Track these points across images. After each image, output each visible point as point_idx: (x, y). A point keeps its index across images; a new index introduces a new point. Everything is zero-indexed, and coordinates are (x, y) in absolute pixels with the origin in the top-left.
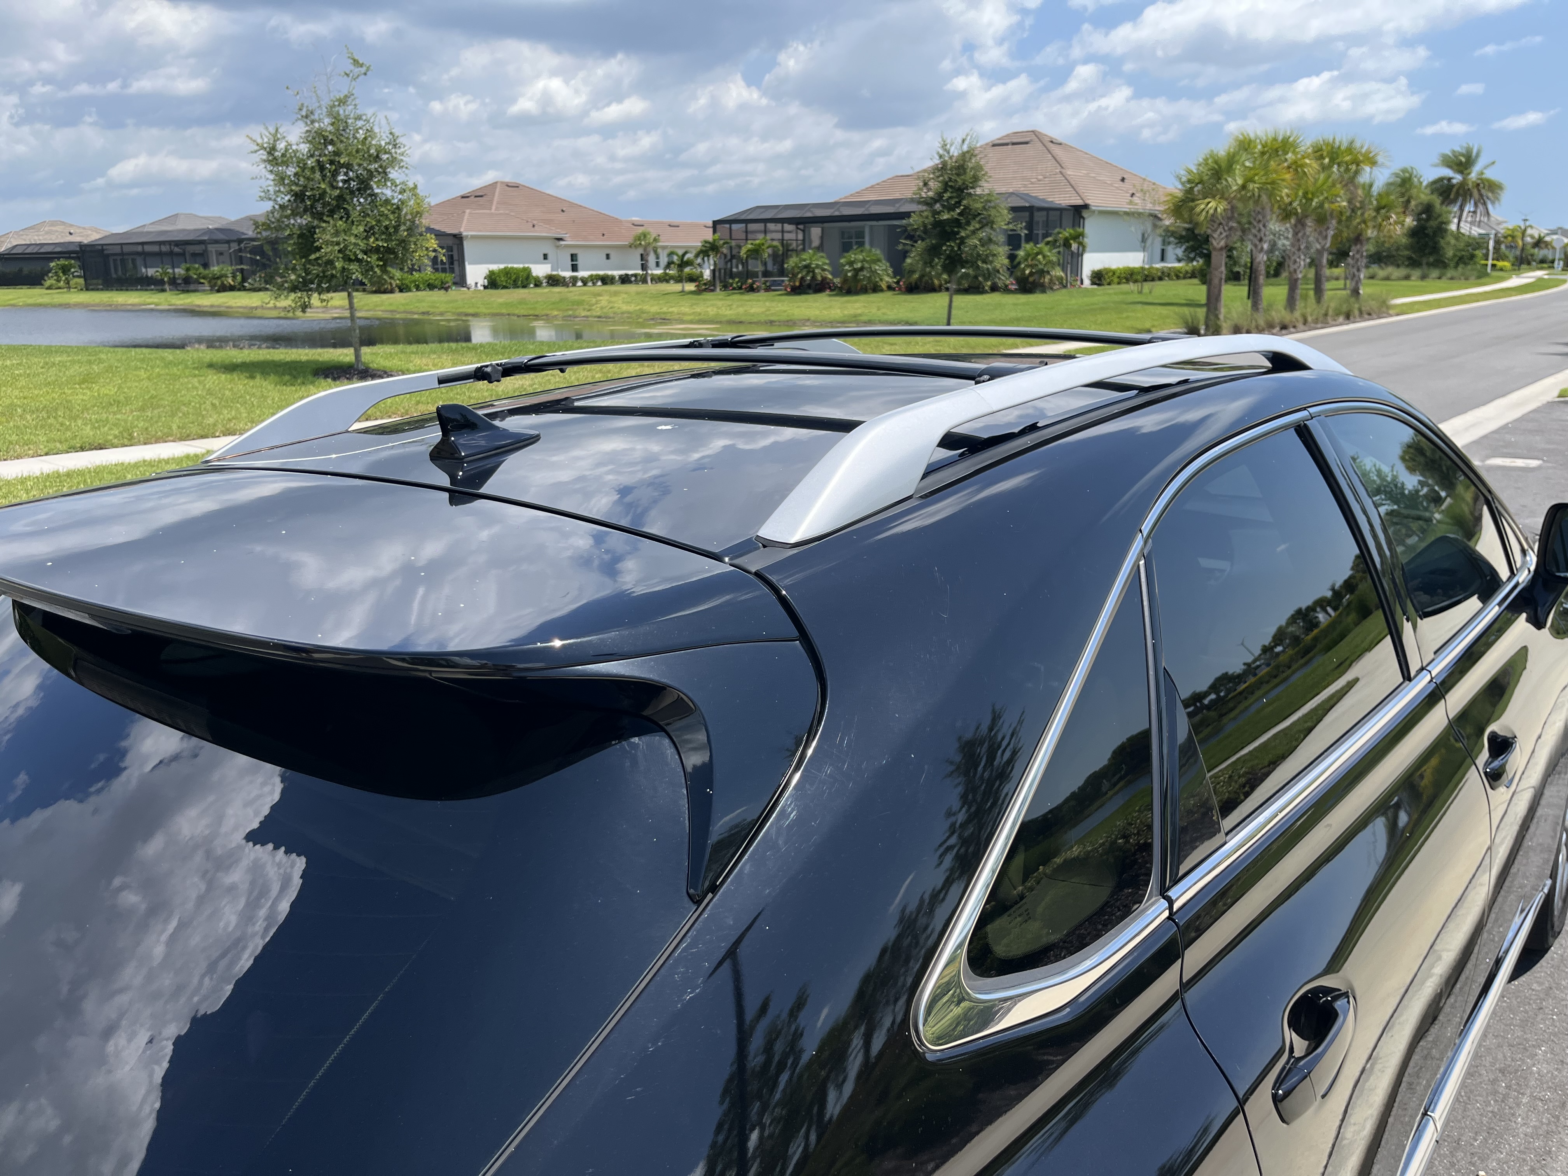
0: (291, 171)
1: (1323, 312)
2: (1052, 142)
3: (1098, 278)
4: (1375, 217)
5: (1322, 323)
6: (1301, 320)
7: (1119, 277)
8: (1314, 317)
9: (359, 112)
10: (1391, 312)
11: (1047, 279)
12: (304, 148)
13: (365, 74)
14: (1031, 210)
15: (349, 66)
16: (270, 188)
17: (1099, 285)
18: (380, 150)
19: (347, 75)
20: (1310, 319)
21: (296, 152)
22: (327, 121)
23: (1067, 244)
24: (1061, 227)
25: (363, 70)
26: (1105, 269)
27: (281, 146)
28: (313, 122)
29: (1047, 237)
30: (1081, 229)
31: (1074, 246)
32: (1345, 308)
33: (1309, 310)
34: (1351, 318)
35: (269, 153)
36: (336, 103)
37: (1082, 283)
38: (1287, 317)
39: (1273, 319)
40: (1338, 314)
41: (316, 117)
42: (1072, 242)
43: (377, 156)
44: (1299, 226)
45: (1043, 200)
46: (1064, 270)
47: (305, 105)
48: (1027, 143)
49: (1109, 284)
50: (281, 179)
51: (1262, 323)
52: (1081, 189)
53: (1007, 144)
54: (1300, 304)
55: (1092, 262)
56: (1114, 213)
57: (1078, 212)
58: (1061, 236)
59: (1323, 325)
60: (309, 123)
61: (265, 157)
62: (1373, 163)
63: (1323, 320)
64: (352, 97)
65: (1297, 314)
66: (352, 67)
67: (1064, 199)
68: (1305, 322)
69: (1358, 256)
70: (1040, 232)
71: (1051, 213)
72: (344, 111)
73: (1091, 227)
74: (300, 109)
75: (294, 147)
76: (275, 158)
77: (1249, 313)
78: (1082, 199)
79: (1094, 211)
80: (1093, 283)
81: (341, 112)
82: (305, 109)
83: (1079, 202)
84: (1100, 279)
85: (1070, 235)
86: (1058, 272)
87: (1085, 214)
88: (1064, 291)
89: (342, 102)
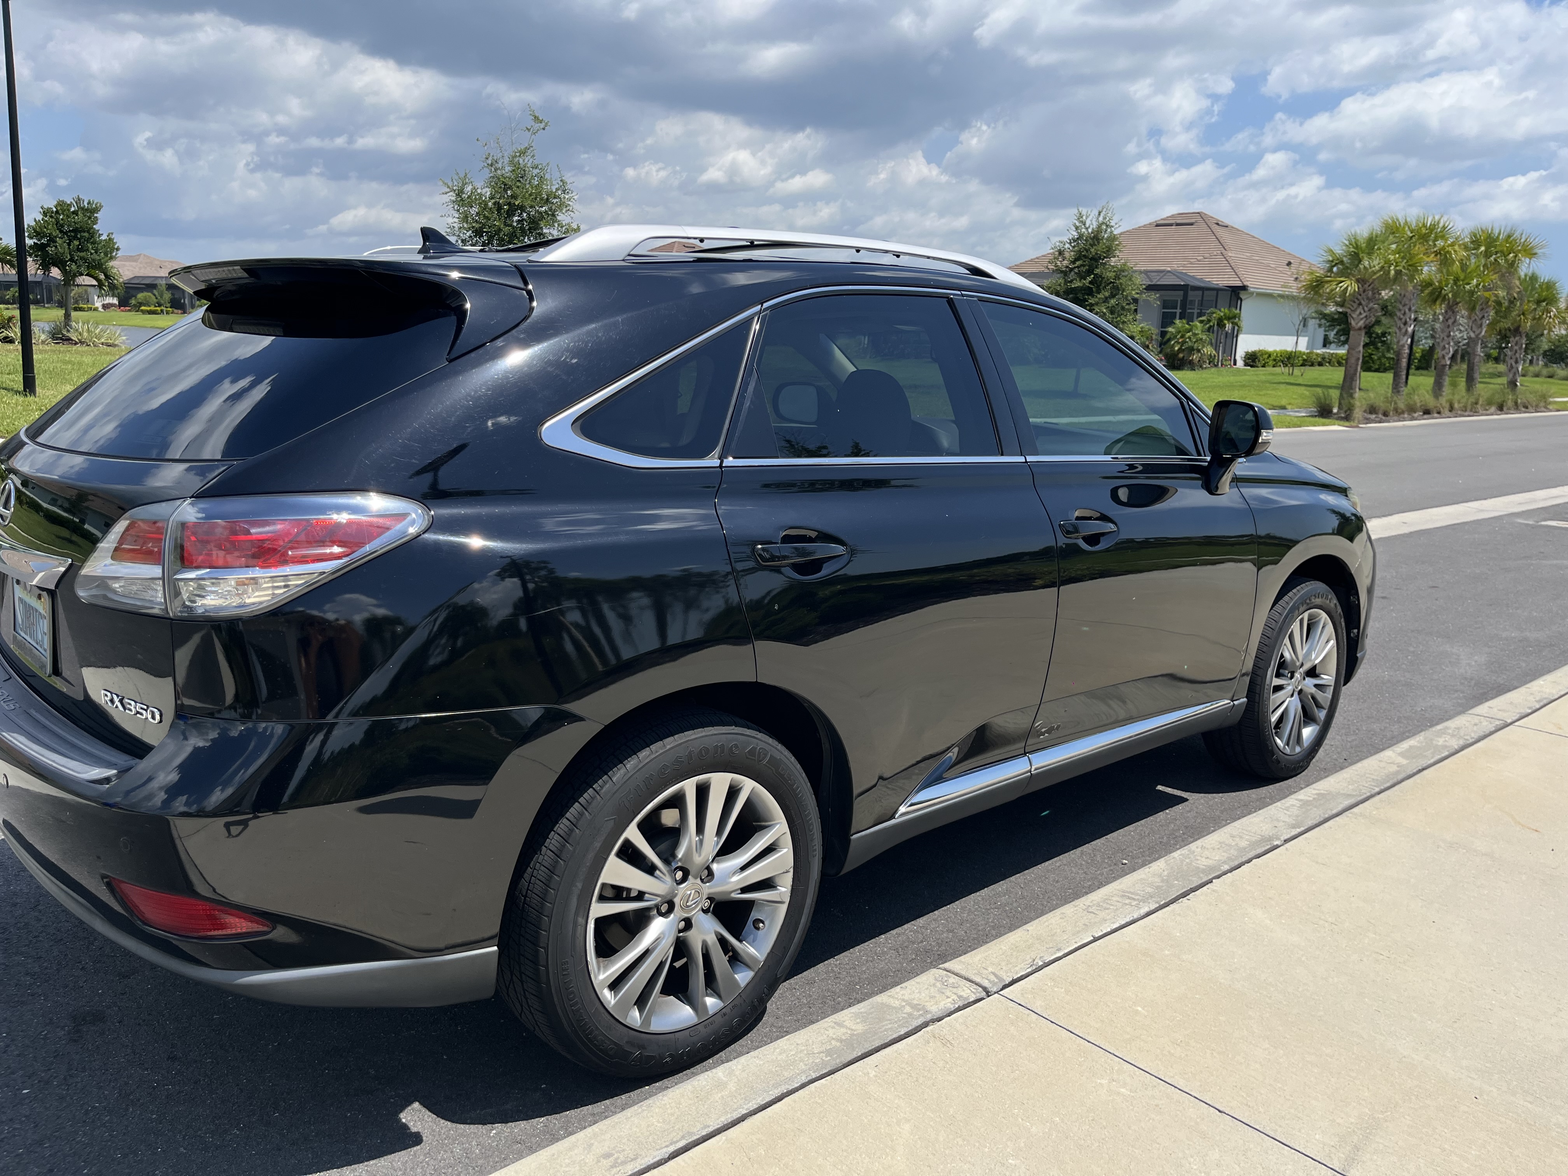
0: (474, 210)
1: (1474, 400)
2: (1218, 224)
3: (1252, 359)
4: (1535, 309)
5: (1471, 411)
6: (1447, 406)
7: (1275, 360)
8: (1461, 405)
9: (536, 162)
10: (1550, 407)
11: (1195, 357)
12: (487, 192)
13: (544, 129)
14: (1185, 288)
15: (530, 122)
16: (455, 225)
17: (1252, 366)
18: (551, 195)
19: (529, 130)
20: (1456, 406)
21: (481, 195)
22: (508, 169)
23: (1221, 324)
24: (1216, 307)
25: (542, 125)
26: (1260, 351)
27: (468, 189)
28: (496, 170)
29: (1201, 316)
30: (1238, 311)
31: (1228, 326)
32: (1498, 398)
33: (1457, 397)
34: (1505, 409)
35: (458, 195)
36: (518, 154)
37: (1235, 364)
38: (1431, 402)
39: (1416, 404)
40: (1490, 403)
41: (500, 165)
42: (1226, 322)
43: (547, 199)
44: (1450, 313)
45: (1201, 280)
46: (1216, 349)
47: (491, 155)
48: (1192, 224)
49: (1264, 366)
50: (465, 218)
51: (1401, 406)
52: (1240, 271)
53: (1171, 225)
54: (1447, 390)
55: (1246, 344)
56: (1270, 296)
57: (1236, 293)
58: (1214, 315)
59: (1471, 413)
60: (493, 170)
61: (453, 198)
62: (1531, 253)
63: (1472, 409)
64: (531, 149)
65: (1443, 400)
66: (533, 123)
67: (1223, 279)
68: (1451, 409)
69: (1516, 348)
70: (1196, 311)
71: (1206, 293)
72: (524, 161)
73: (1248, 309)
74: (487, 158)
75: (479, 191)
76: (462, 200)
77: (1389, 395)
78: (1241, 281)
79: (1252, 293)
80: (1246, 364)
81: (521, 161)
82: (490, 158)
83: (1239, 284)
84: (1254, 361)
85: (1225, 315)
86: (1208, 350)
87: (1243, 295)
88: (1213, 370)
89: (523, 153)
